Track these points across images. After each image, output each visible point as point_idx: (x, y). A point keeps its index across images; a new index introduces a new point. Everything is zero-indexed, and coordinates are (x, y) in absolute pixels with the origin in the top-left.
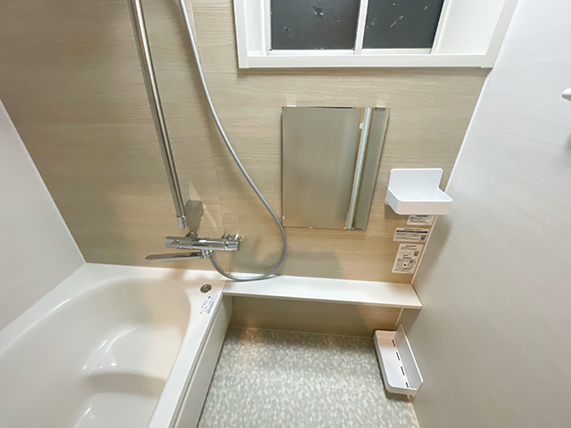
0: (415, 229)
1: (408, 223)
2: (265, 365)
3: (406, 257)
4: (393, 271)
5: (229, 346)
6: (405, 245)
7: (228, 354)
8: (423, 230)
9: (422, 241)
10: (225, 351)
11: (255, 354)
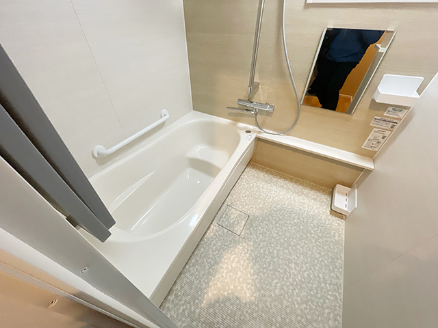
0: (389, 120)
1: (385, 114)
2: (266, 181)
3: (375, 138)
4: (363, 147)
6: (377, 130)
7: (248, 172)
8: (395, 121)
9: (392, 129)
11: (261, 176)
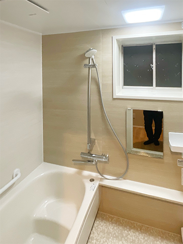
1: (182, 157)
2: (117, 237)
5: (98, 222)
7: (97, 226)
10: (95, 225)
11: (111, 229)
